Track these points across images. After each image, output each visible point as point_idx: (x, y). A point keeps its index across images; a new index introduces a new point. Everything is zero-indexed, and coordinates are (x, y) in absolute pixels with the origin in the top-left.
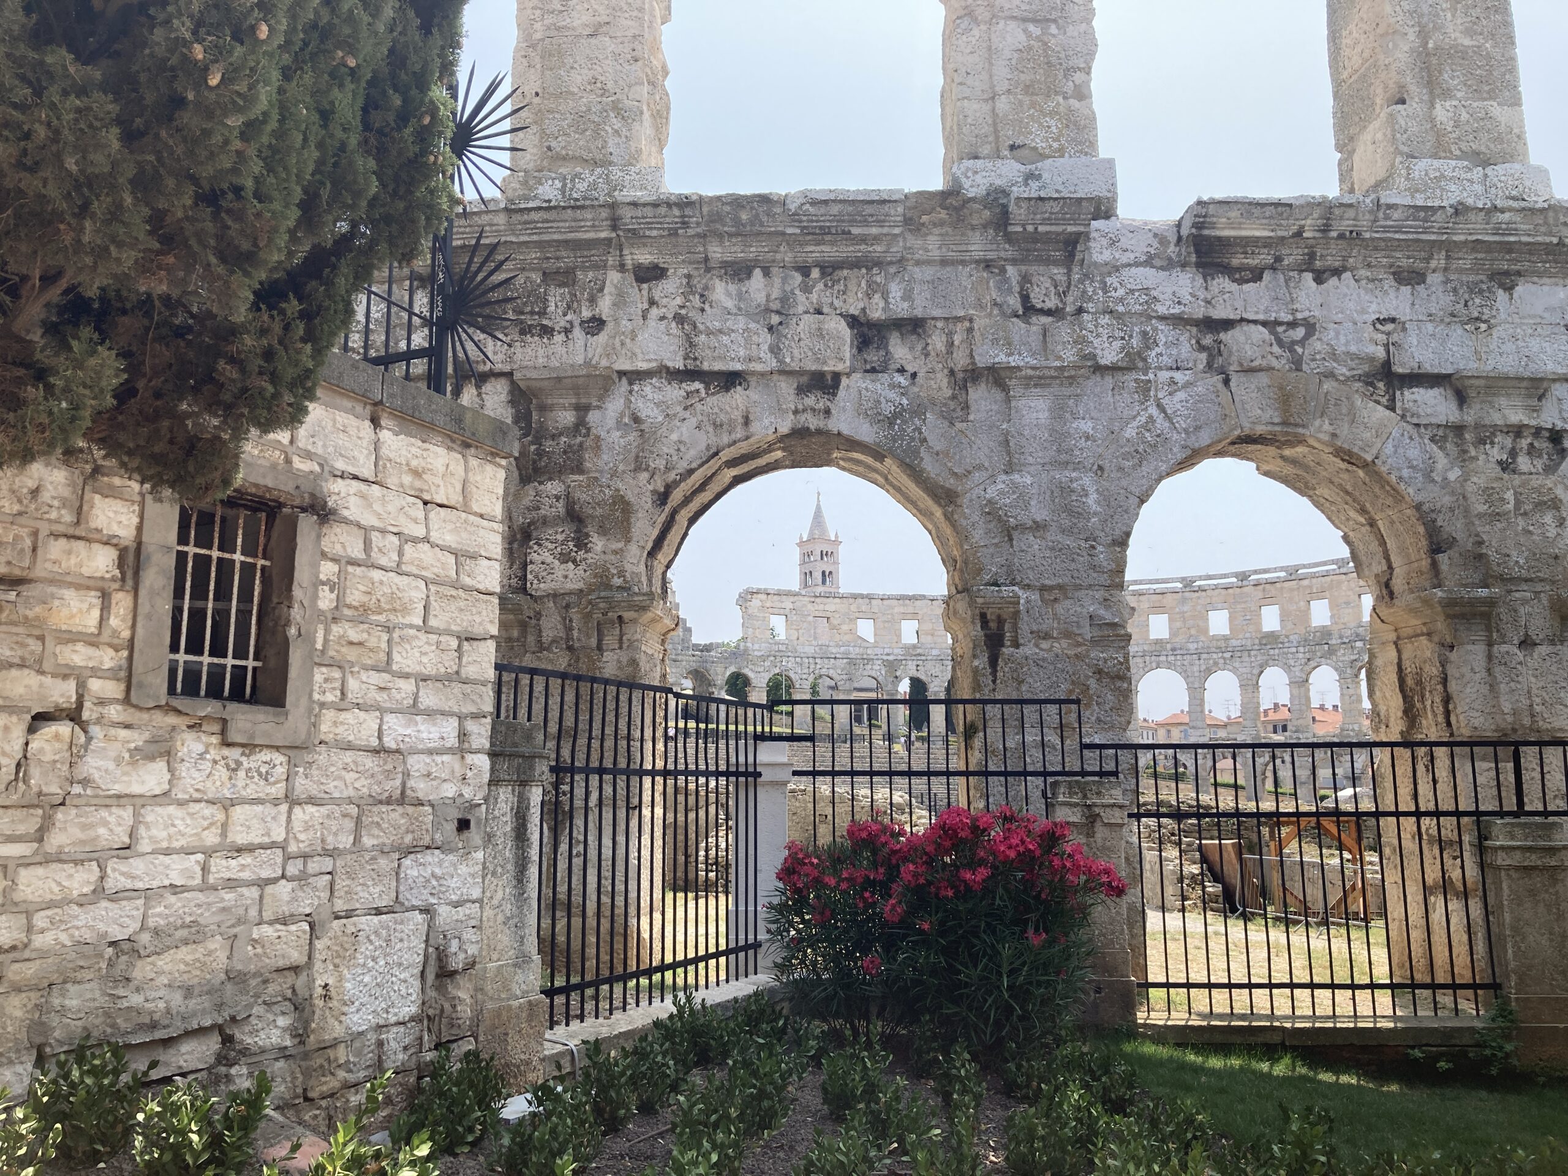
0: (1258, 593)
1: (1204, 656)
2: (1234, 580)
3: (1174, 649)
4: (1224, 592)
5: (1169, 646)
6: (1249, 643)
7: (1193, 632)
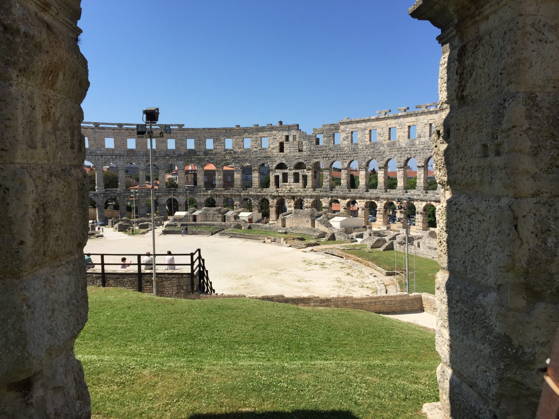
0: (127, 133)
1: (104, 157)
2: (116, 126)
3: (90, 153)
4: (112, 131)
5: (88, 152)
6: (123, 153)
7: (99, 146)
